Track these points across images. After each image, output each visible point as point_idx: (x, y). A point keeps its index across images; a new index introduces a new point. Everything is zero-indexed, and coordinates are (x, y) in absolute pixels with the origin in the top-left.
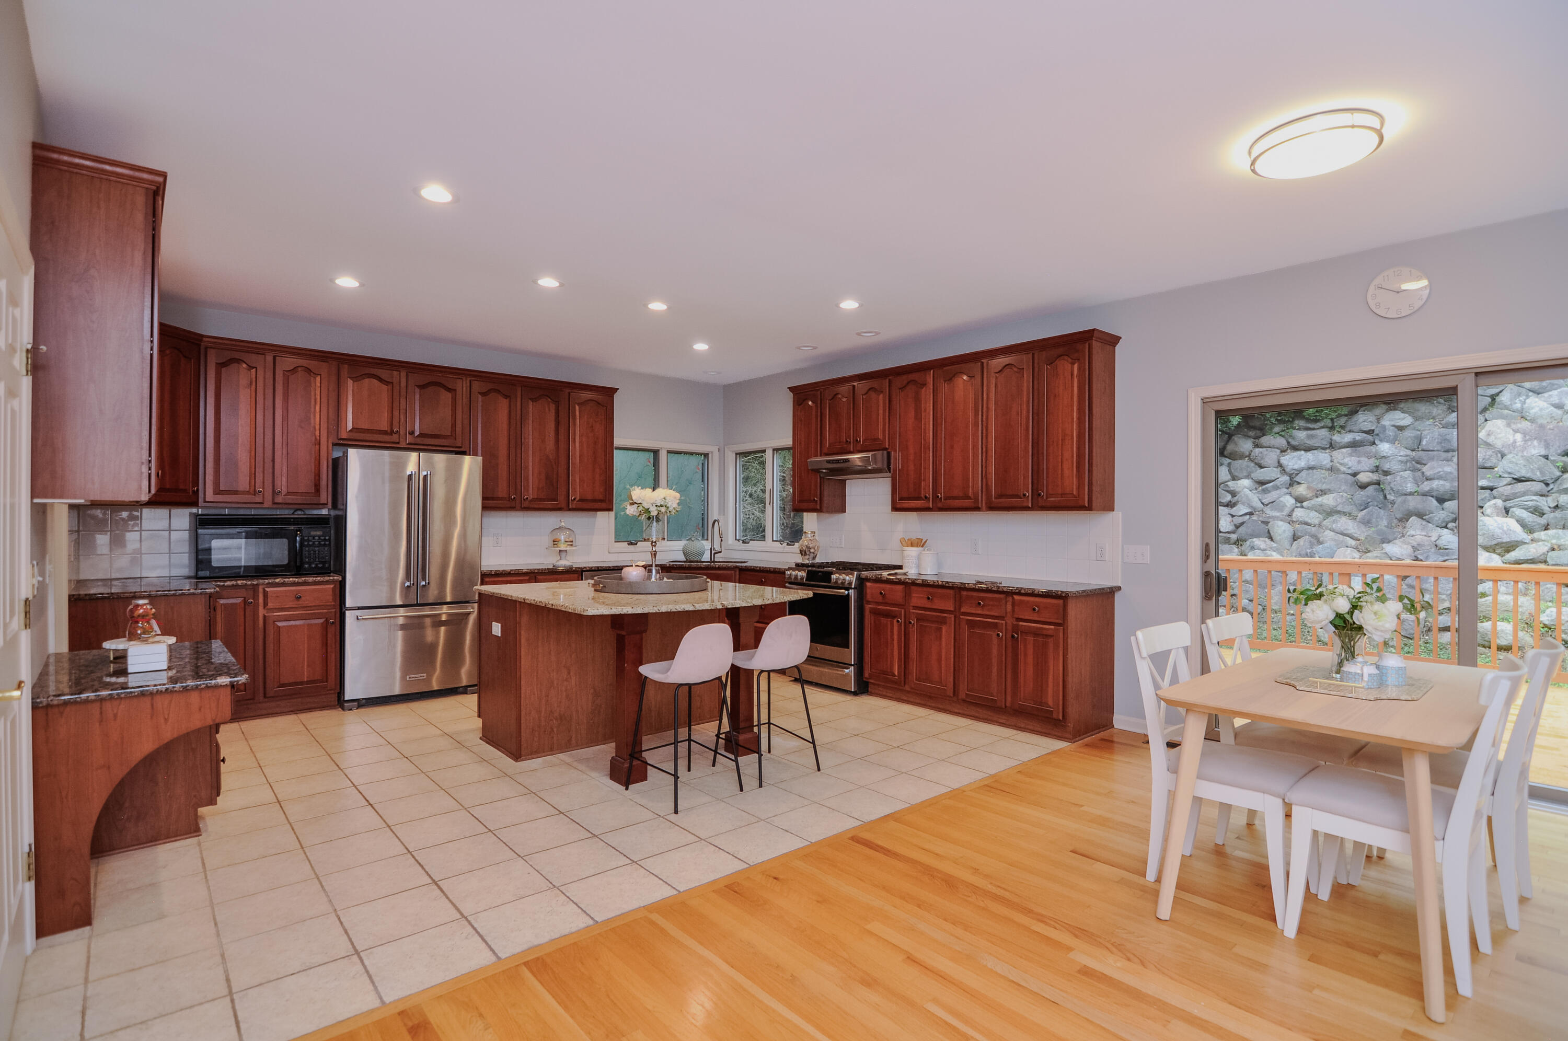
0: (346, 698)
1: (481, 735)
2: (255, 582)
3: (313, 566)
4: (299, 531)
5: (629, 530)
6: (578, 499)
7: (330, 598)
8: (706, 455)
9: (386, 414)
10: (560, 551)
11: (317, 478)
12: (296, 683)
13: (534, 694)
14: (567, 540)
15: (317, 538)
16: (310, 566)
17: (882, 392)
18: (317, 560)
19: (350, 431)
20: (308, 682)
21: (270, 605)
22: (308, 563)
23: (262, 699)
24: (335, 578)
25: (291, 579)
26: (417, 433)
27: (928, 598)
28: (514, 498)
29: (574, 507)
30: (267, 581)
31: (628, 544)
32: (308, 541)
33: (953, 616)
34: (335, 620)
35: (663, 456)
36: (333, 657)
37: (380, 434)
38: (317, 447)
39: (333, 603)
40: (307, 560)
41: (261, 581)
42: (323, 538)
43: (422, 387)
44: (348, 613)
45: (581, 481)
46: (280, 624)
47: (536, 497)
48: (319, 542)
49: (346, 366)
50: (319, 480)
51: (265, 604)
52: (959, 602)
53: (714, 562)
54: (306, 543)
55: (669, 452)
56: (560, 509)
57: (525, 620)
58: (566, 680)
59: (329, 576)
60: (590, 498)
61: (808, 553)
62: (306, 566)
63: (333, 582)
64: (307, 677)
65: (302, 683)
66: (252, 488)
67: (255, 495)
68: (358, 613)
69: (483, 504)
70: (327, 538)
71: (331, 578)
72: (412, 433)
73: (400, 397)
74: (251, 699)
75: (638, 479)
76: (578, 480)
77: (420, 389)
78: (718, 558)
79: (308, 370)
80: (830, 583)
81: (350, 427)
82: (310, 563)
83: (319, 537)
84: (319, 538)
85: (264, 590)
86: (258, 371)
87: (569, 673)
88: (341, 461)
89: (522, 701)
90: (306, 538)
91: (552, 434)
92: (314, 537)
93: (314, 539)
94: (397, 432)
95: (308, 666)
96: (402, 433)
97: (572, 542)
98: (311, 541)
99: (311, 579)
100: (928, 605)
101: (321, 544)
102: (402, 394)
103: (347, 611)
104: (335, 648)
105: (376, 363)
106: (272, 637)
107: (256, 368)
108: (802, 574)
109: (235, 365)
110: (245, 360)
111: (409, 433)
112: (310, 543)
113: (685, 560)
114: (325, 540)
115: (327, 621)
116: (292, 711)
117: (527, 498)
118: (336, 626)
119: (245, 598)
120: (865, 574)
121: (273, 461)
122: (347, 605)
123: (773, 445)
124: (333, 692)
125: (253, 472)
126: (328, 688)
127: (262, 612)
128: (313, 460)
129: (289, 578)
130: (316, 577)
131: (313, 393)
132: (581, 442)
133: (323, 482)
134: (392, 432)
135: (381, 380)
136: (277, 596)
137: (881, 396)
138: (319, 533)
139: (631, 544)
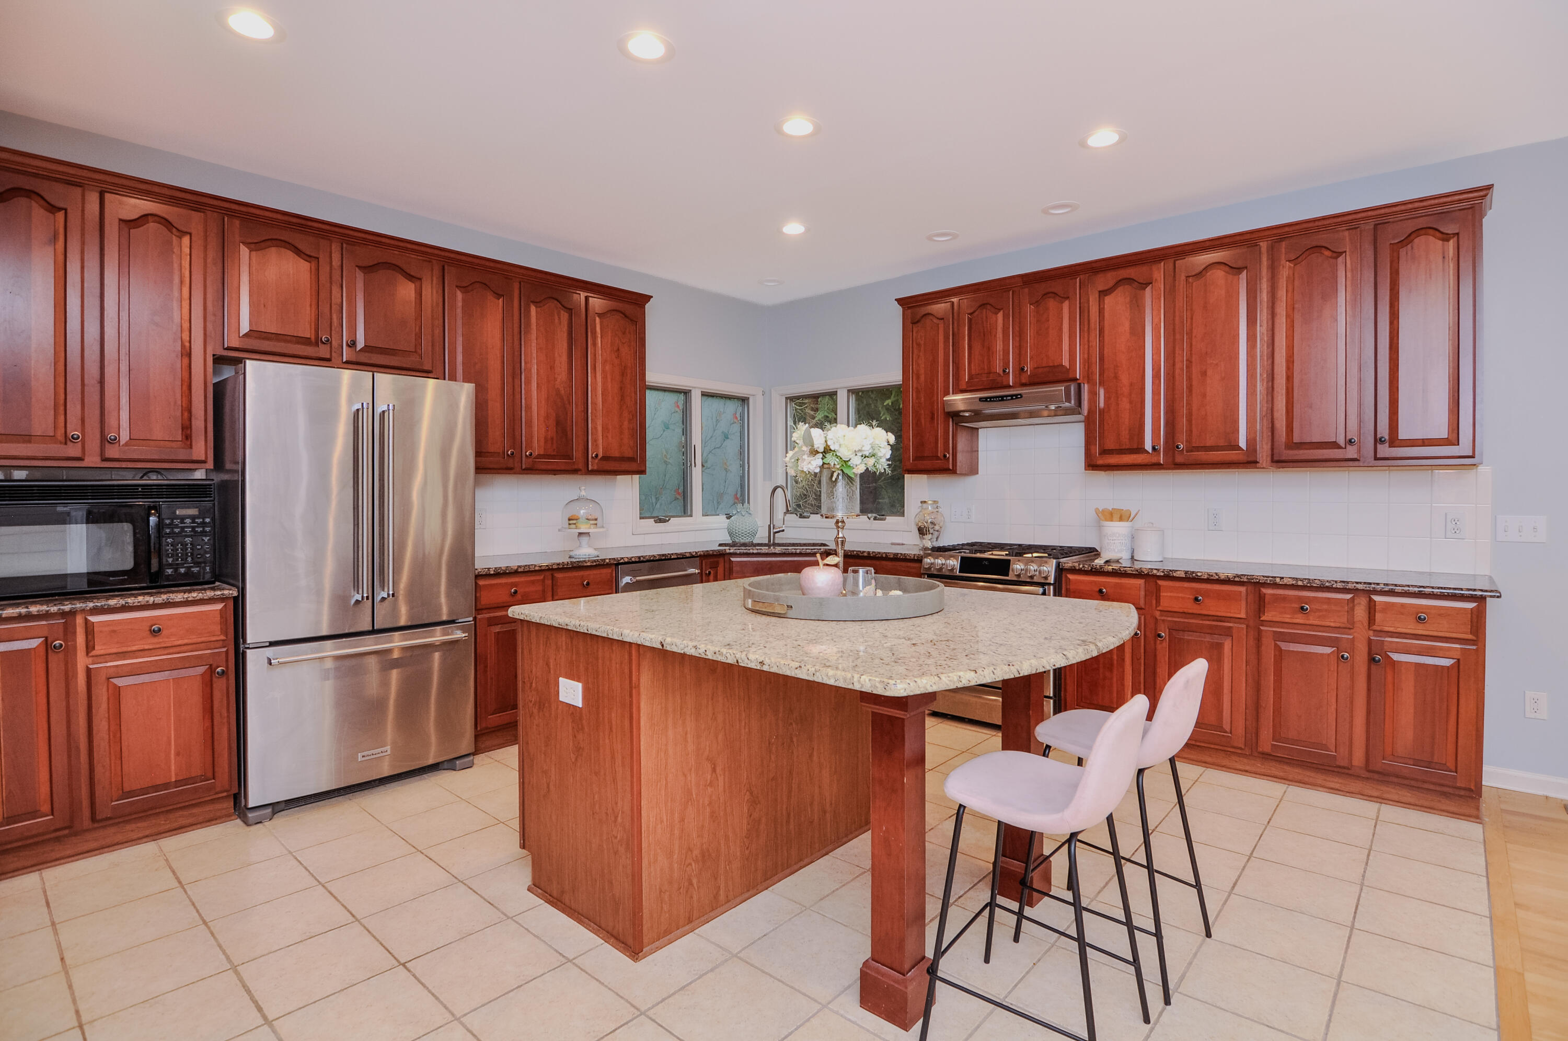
0: (251, 805)
1: (530, 883)
2: (67, 607)
3: (182, 570)
4: (155, 508)
5: (654, 500)
6: (600, 455)
7: (217, 628)
8: (744, 400)
9: (308, 308)
10: (580, 534)
11: (186, 414)
12: (156, 788)
13: (662, 822)
14: (590, 517)
15: (188, 521)
16: (176, 570)
17: (1068, 298)
18: (189, 559)
19: (246, 335)
20: (178, 783)
21: (99, 649)
22: (170, 566)
23: (87, 823)
24: (226, 592)
25: (140, 598)
26: (360, 344)
27: (1196, 599)
28: (512, 454)
29: (595, 468)
30: (91, 605)
31: (656, 522)
32: (171, 525)
33: (1244, 626)
34: (227, 667)
35: (696, 398)
36: (224, 733)
37: (298, 343)
38: (186, 361)
39: (223, 637)
40: (170, 560)
41: (79, 605)
42: (199, 521)
43: (368, 269)
44: (249, 653)
45: (605, 429)
46: (119, 682)
47: (542, 453)
48: (193, 528)
49: (237, 222)
50: (190, 419)
51: (89, 647)
52: (1260, 604)
53: (775, 545)
54: (168, 531)
55: (704, 394)
56: (575, 471)
57: (646, 679)
58: (711, 784)
59: (213, 589)
60: (617, 454)
61: (931, 531)
62: (170, 571)
63: (222, 599)
64: (176, 775)
65: (166, 786)
66: (61, 431)
67: (66, 444)
68: (270, 652)
69: (476, 462)
70: (208, 520)
71: (219, 593)
72: (352, 344)
73: (331, 283)
74: (65, 828)
75: (664, 431)
76: (600, 428)
77: (365, 273)
78: (780, 538)
79: (166, 222)
80: (1008, 576)
81: (245, 327)
82: (176, 567)
83: (193, 518)
84: (193, 522)
85: (86, 621)
86: (69, 216)
87: (714, 770)
88: (229, 387)
89: (643, 839)
90: (168, 522)
91: (564, 358)
92: (182, 519)
93: (182, 522)
94: (328, 340)
95: (178, 754)
96: (335, 343)
97: (596, 520)
98: (177, 526)
99: (179, 597)
100: (1195, 609)
101: (196, 532)
102: (334, 278)
103: (248, 651)
104: (228, 717)
105: (290, 223)
106: (104, 706)
107: (66, 210)
108: (954, 563)
109: (23, 201)
110: (42, 193)
111: (348, 345)
112: (177, 530)
113: (731, 542)
114: (203, 524)
115: (212, 669)
116: (147, 836)
117: (531, 454)
118: (228, 679)
119: (46, 638)
120: (1068, 562)
121: (102, 382)
122: (249, 640)
123: (846, 385)
124: (225, 794)
125: (62, 402)
126: (218, 790)
127: (82, 661)
128: (179, 383)
129: (136, 596)
130: (190, 592)
131: (176, 266)
132: (604, 371)
133: (198, 424)
134: (317, 342)
135: (298, 252)
136: (114, 631)
137: (1066, 305)
138: (193, 512)
139: (659, 520)
